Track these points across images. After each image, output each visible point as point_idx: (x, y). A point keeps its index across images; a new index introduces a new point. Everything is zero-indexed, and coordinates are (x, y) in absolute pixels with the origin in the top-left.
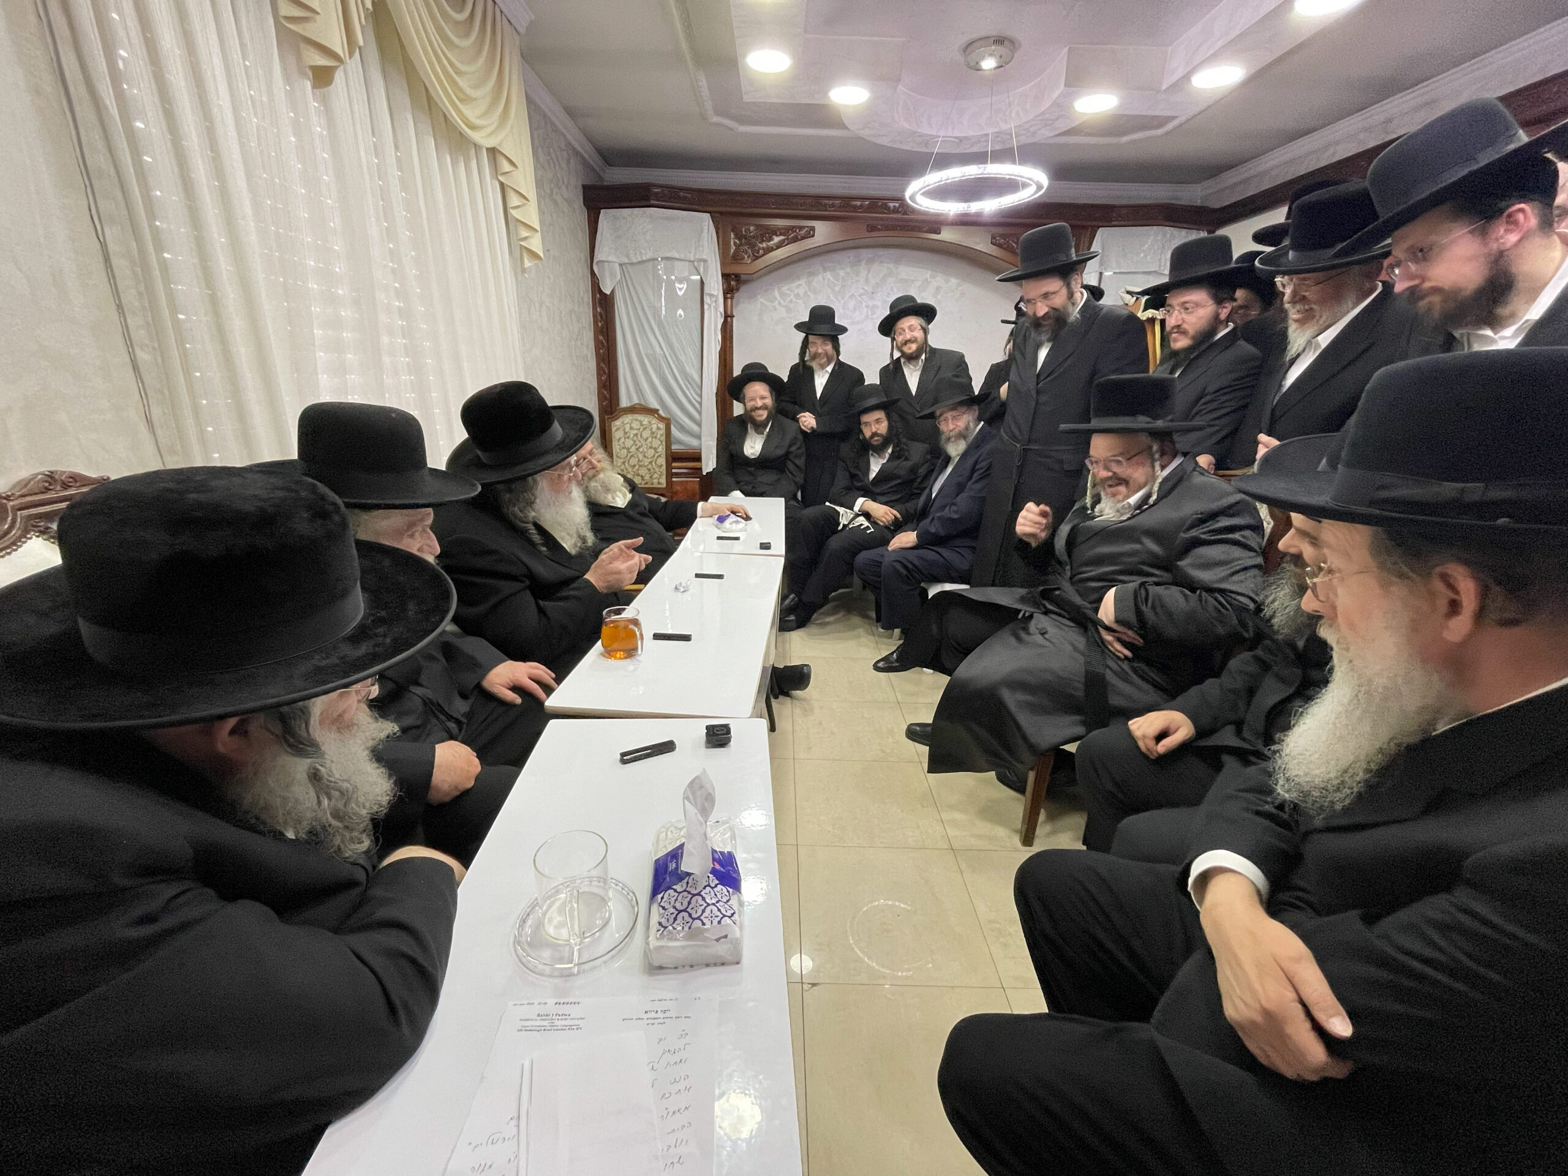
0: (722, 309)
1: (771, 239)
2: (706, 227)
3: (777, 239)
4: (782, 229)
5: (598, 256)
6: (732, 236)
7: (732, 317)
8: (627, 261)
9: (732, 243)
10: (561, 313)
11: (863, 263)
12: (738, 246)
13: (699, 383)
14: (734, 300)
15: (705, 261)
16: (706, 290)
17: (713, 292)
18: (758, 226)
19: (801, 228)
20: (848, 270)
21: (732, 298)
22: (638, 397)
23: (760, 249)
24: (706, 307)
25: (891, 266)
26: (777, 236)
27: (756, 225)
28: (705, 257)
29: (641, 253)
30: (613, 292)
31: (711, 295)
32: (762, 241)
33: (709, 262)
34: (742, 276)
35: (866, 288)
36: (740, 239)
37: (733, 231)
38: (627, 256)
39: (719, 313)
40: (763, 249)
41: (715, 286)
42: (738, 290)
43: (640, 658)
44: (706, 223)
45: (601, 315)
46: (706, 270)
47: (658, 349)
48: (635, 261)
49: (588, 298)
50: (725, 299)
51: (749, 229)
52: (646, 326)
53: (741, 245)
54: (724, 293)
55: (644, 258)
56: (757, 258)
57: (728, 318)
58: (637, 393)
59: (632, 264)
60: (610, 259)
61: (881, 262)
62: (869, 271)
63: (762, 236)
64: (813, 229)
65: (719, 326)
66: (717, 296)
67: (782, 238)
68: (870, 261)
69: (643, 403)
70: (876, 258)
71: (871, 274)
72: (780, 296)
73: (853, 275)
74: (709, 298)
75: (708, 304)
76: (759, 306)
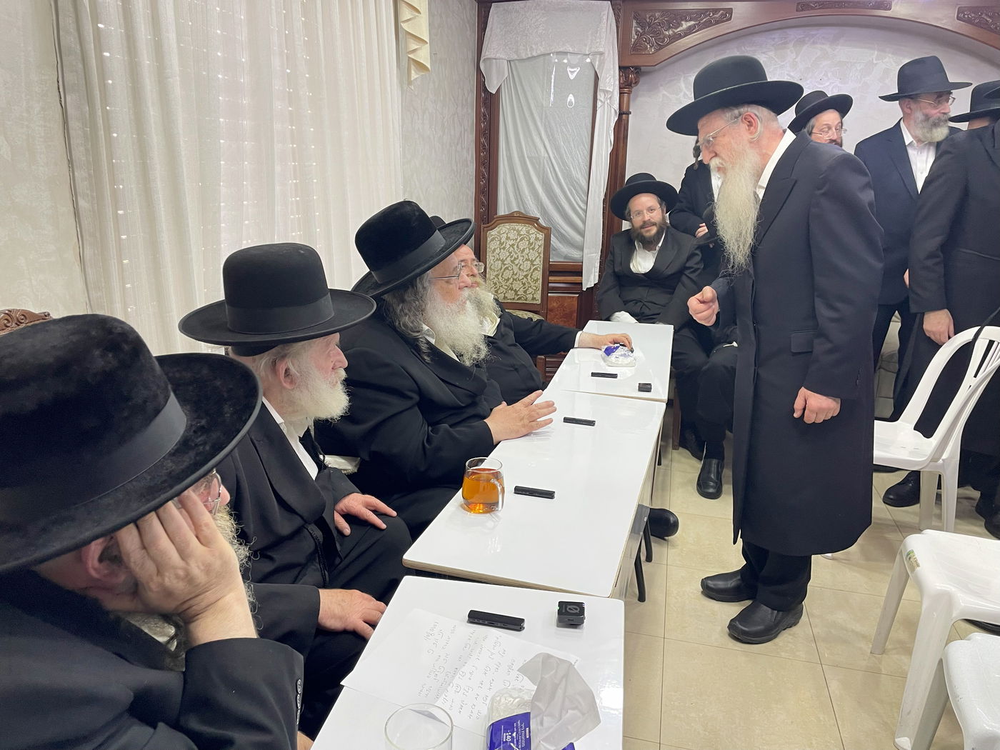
0: (616, 106)
1: (679, 25)
2: (605, 17)
3: (685, 25)
4: (694, 14)
5: (486, 53)
6: (634, 24)
7: (628, 113)
8: (516, 57)
9: (634, 32)
10: (444, 118)
11: (791, 45)
12: (640, 35)
13: (586, 188)
14: (632, 95)
15: (601, 54)
16: (601, 85)
17: (608, 89)
18: (665, 12)
19: (716, 11)
20: (772, 54)
21: (629, 93)
22: (518, 203)
23: (665, 36)
24: (599, 104)
25: (827, 47)
26: (686, 21)
27: (663, 11)
28: (601, 50)
29: (532, 49)
30: (498, 90)
31: (606, 92)
32: (670, 28)
33: (606, 55)
34: (642, 68)
35: (792, 74)
36: (643, 28)
37: (635, 18)
38: (517, 52)
39: (613, 111)
40: (669, 36)
41: (611, 81)
42: (636, 83)
43: (499, 514)
44: (606, 12)
45: (485, 115)
46: (602, 63)
47: (542, 150)
48: (524, 58)
49: (471, 98)
50: (621, 94)
51: (654, 16)
52: (532, 127)
53: (644, 33)
54: (620, 88)
55: (535, 54)
56: (661, 47)
57: (623, 114)
58: (517, 199)
59: (522, 60)
60: (498, 55)
61: (814, 43)
62: (797, 57)
63: (669, 22)
64: (730, 11)
65: (613, 125)
66: (612, 93)
67: (692, 23)
68: (801, 42)
69: (523, 211)
70: (807, 39)
71: (799, 57)
72: (686, 87)
73: (777, 60)
74: (603, 95)
75: (601, 101)
76: (661, 100)
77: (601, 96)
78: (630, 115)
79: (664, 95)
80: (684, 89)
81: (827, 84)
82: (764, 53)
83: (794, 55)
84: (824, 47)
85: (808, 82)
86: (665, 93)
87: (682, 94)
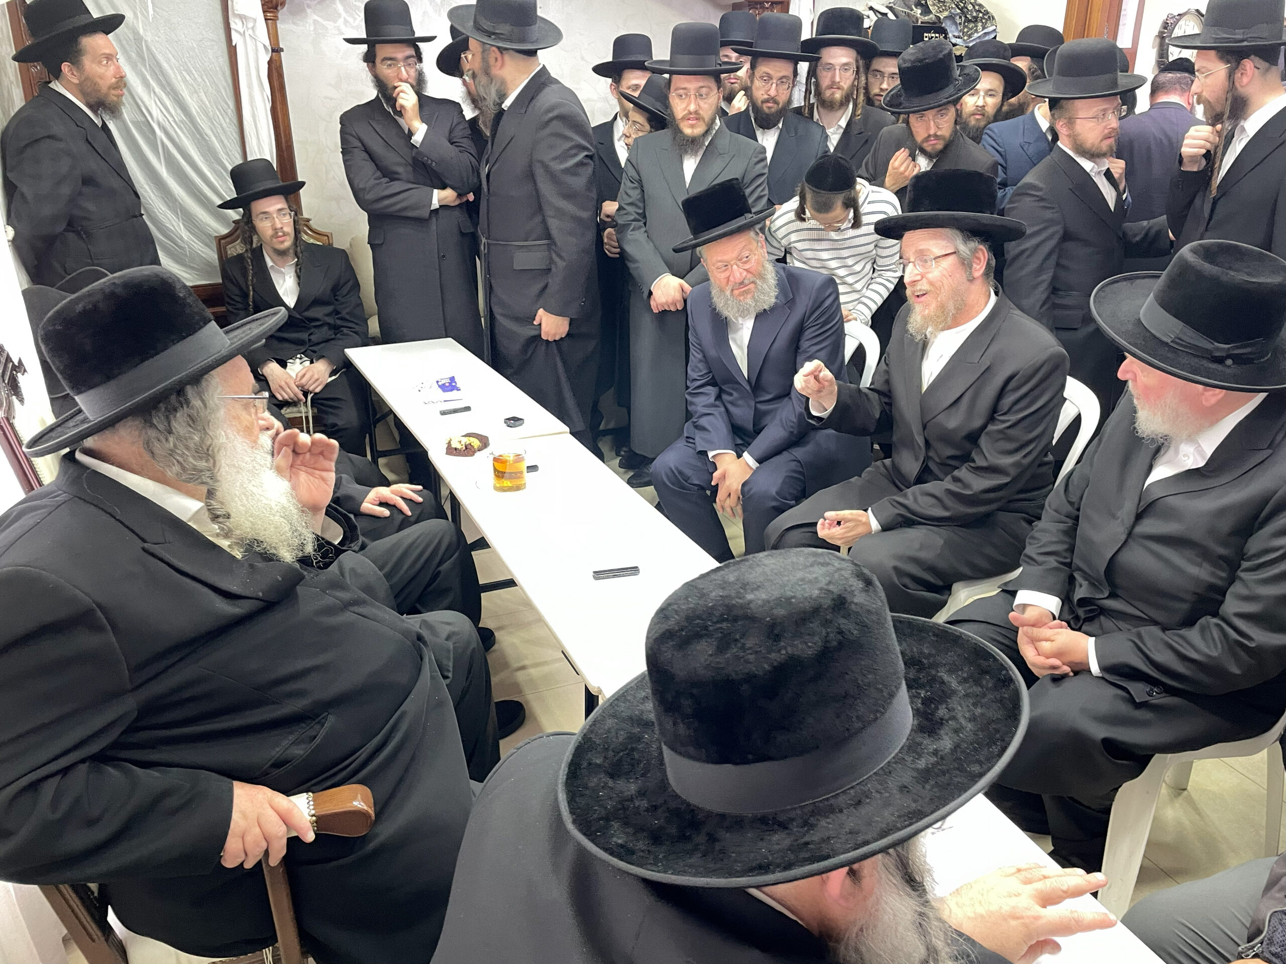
0: (266, 40)
7: (280, 50)
14: (279, 21)
16: (234, 8)
17: (245, 13)
21: (274, 19)
39: (259, 45)
42: (283, 4)
54: (263, 12)
57: (275, 52)
65: (265, 69)
66: (254, 19)
72: (346, 11)
74: (238, 21)
75: (236, 31)
76: (312, 28)
77: (235, 24)
78: (282, 53)
79: (315, 21)
80: (344, 14)
86: (316, 17)
87: (341, 21)
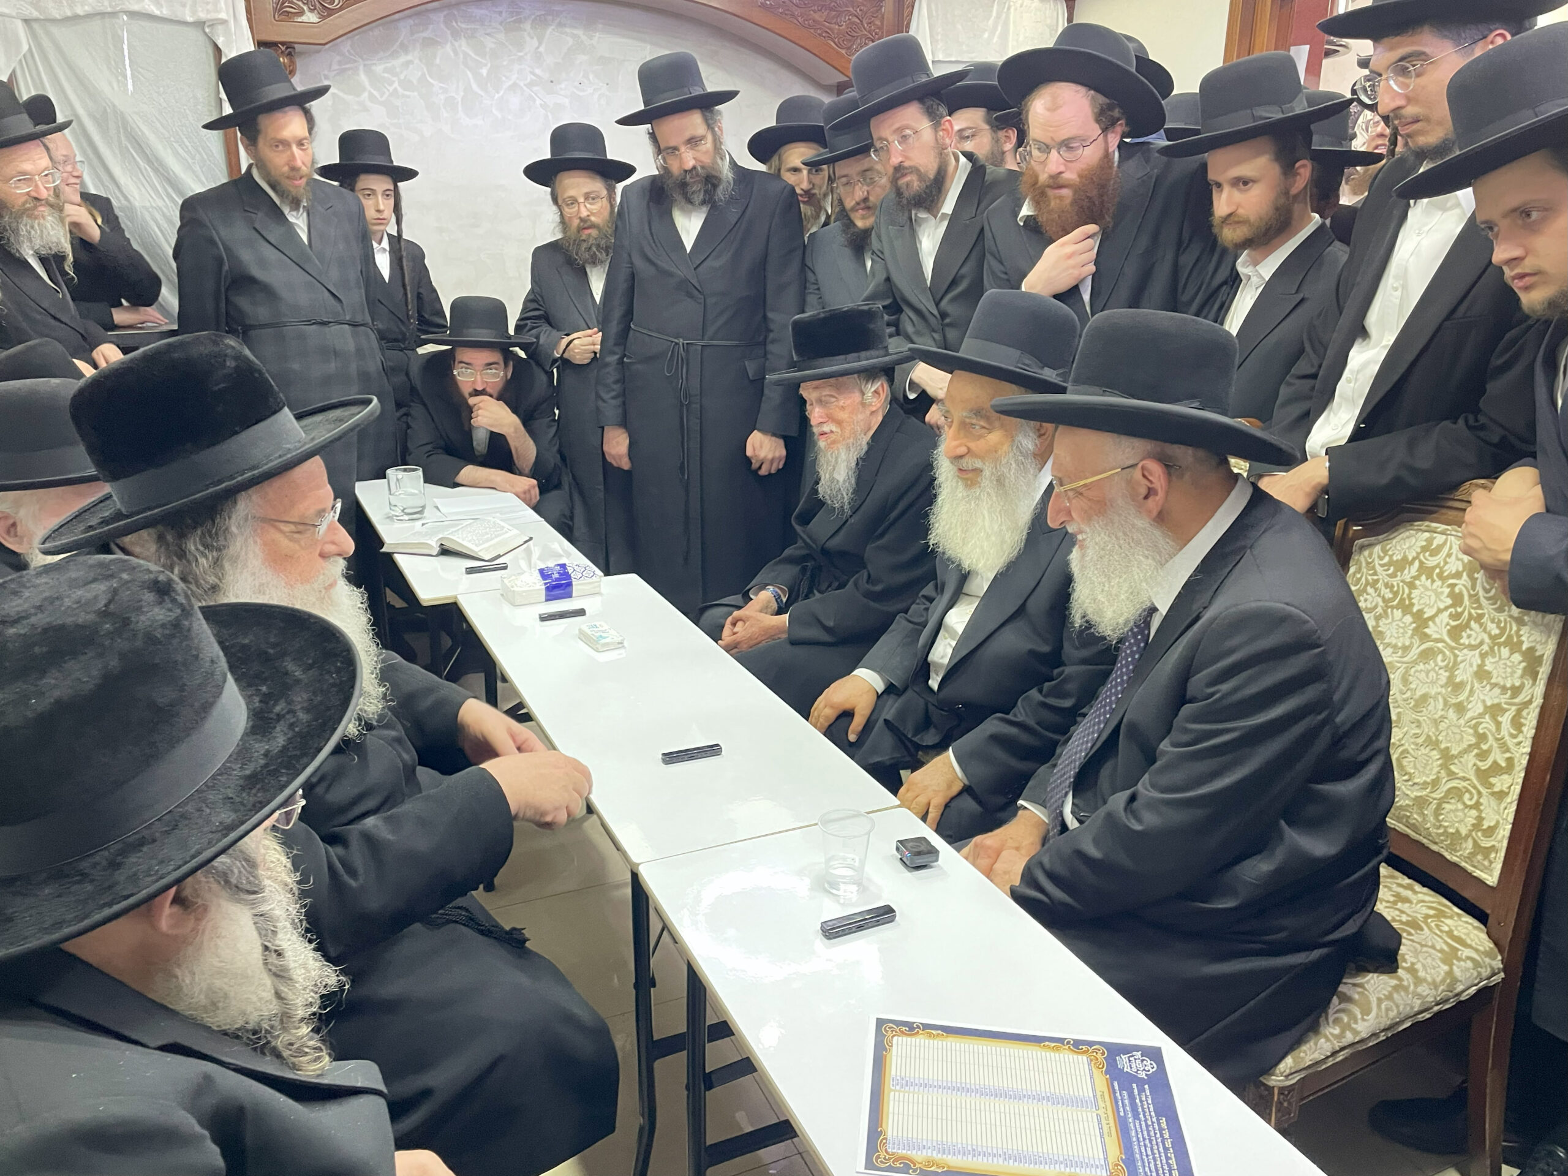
8: (40, 14)
11: (527, 26)
20: (501, 36)
25: (579, 32)
28: (220, 14)
29: (72, 2)
33: (232, 24)
34: (297, 46)
35: (538, 71)
38: (36, 5)
48: (59, 17)
55: (80, 12)
59: (54, 21)
61: (560, 25)
62: (540, 44)
68: (541, 22)
70: (550, 18)
71: (544, 45)
72: (372, 84)
73: (510, 47)
80: (369, 87)
81: (590, 91)
82: (487, 34)
83: (535, 42)
84: (575, 32)
85: (563, 86)
